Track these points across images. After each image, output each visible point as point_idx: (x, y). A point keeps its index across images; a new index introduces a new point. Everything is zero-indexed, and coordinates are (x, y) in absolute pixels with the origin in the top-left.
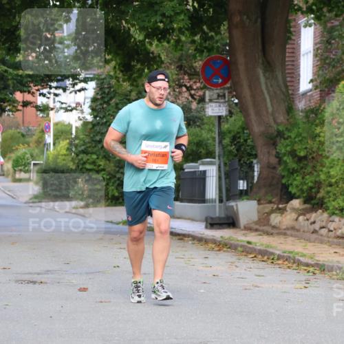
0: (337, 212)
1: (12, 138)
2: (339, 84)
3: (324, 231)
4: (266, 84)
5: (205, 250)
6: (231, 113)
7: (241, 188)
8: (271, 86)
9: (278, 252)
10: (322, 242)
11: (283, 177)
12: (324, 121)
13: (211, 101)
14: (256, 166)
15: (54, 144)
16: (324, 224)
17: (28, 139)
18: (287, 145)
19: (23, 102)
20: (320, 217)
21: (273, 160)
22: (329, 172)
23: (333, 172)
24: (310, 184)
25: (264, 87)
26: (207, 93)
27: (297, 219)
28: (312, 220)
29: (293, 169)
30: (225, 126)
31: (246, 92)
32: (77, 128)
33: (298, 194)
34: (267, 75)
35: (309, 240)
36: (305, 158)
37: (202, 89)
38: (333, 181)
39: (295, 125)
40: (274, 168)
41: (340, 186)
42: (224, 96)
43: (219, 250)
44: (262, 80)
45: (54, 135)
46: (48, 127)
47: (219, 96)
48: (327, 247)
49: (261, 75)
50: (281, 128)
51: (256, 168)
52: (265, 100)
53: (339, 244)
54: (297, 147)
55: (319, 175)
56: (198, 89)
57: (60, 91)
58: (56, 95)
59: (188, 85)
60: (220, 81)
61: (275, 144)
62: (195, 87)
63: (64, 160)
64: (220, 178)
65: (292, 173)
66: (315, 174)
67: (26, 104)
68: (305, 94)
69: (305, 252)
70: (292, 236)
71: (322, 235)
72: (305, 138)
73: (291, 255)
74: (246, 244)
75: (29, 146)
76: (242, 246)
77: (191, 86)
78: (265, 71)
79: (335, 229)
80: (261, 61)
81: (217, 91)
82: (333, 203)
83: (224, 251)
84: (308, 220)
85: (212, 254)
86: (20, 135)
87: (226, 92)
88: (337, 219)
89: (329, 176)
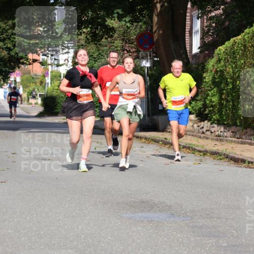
0: (216, 122)
1: (27, 80)
2: (217, 48)
3: (208, 133)
4: (174, 48)
5: (141, 143)
6: (154, 66)
7: (160, 108)
8: (177, 50)
9: (183, 144)
10: (207, 138)
12: (208, 70)
13: (143, 58)
15: (51, 83)
16: (208, 129)
17: (35, 80)
19: (33, 60)
20: (206, 124)
22: (211, 99)
23: (213, 99)
24: (200, 106)
25: (173, 50)
26: (140, 54)
27: (193, 126)
28: (202, 126)
32: (64, 74)
33: (193, 112)
34: (175, 43)
35: (200, 137)
37: (136, 52)
38: (214, 104)
41: (218, 107)
43: (149, 143)
44: (172, 46)
45: (51, 79)
46: (48, 73)
48: (210, 141)
49: (172, 43)
53: (217, 140)
55: (205, 101)
56: (133, 52)
57: (54, 53)
58: (52, 55)
59: (128, 50)
60: (148, 46)
62: (132, 51)
63: (57, 92)
64: (148, 102)
66: (203, 100)
67: (35, 61)
68: (195, 55)
69: (198, 144)
70: (190, 135)
71: (207, 135)
73: (190, 146)
74: (164, 139)
75: (36, 84)
76: (162, 141)
77: (129, 50)
78: (174, 41)
79: (214, 131)
82: (214, 117)
83: (152, 144)
84: (199, 126)
85: (145, 145)
86: (31, 78)
87: (152, 53)
88: (216, 126)
89: (211, 101)
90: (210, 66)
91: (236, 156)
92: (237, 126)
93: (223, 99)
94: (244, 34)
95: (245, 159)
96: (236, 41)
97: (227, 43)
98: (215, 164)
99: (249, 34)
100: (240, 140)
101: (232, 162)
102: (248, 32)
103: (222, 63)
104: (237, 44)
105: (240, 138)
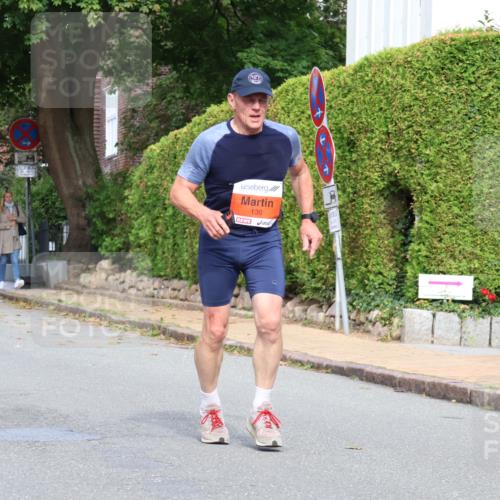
2: (147, 148)
4: (75, 147)
5: (17, 308)
6: (39, 177)
7: (50, 249)
8: (80, 149)
11: (93, 238)
12: (132, 184)
13: (20, 163)
14: (65, 228)
18: (96, 207)
21: (83, 222)
22: (138, 234)
23: (141, 234)
24: (119, 245)
25: (72, 151)
26: (16, 156)
29: (102, 230)
30: (34, 189)
31: (55, 155)
34: (76, 138)
36: (114, 219)
37: (9, 152)
38: (142, 241)
39: (103, 187)
40: (84, 229)
41: (149, 247)
42: (33, 158)
43: (31, 309)
44: (71, 143)
47: (28, 158)
49: (70, 138)
50: (90, 191)
51: (66, 229)
52: (74, 163)
54: (105, 209)
55: (127, 237)
56: (4, 152)
60: (29, 143)
61: (84, 206)
65: (102, 235)
66: (124, 235)
68: (110, 159)
72: (113, 200)
78: (73, 135)
80: (69, 125)
81: (25, 154)
83: (36, 309)
85: (24, 312)
87: (35, 155)
89: (138, 237)
90: (135, 178)
91: (180, 331)
92: (181, 279)
93: (157, 234)
94: (191, 124)
95: (195, 334)
96: (179, 136)
97: (163, 139)
98: (144, 344)
99: (199, 124)
100: (186, 303)
101: (172, 340)
102: (198, 121)
103: (156, 174)
104: (180, 142)
105: (186, 300)
